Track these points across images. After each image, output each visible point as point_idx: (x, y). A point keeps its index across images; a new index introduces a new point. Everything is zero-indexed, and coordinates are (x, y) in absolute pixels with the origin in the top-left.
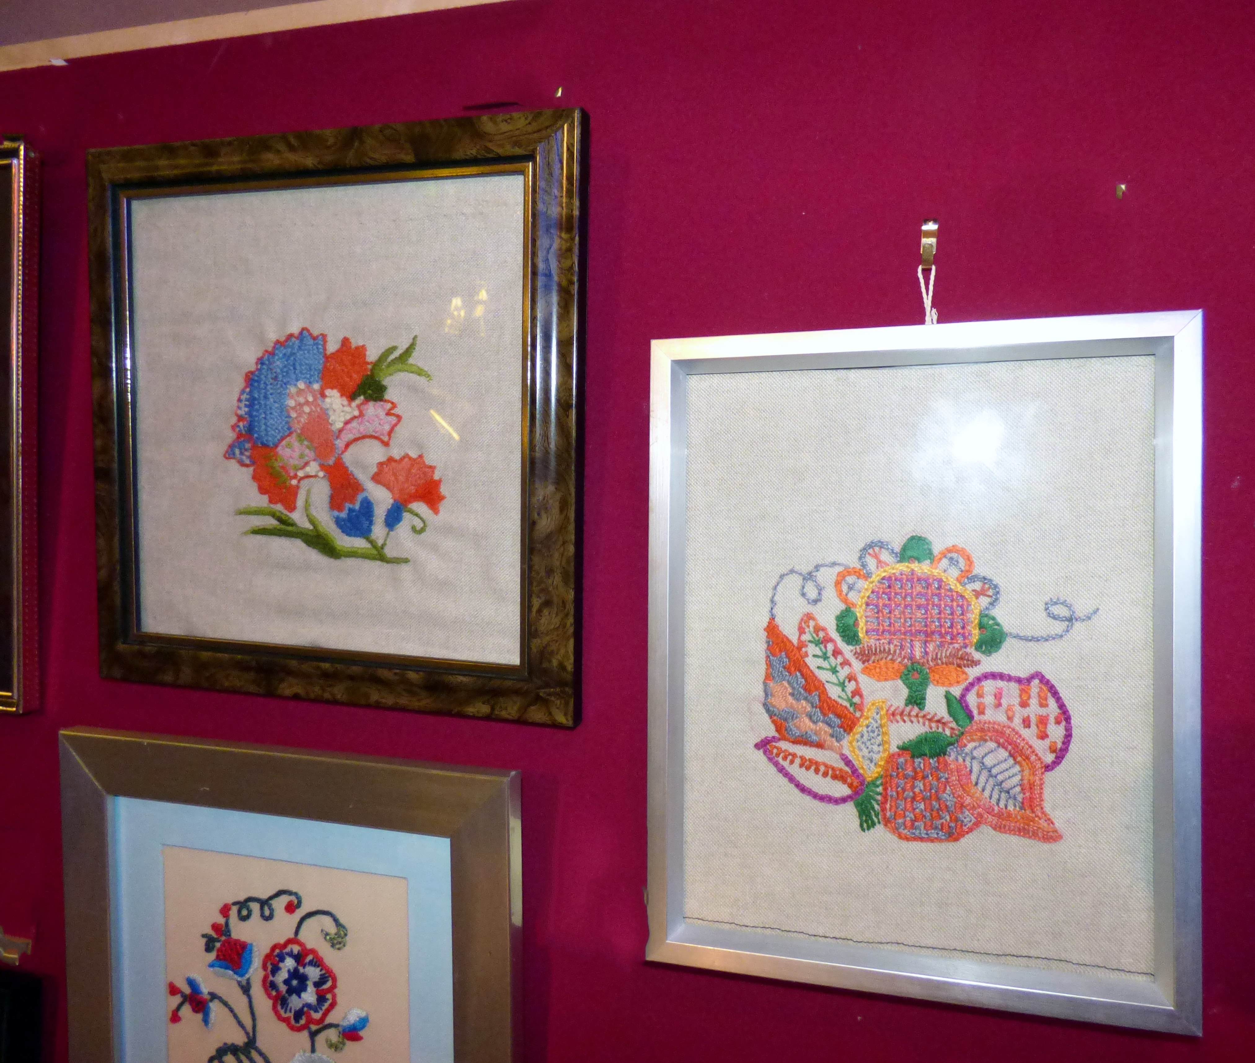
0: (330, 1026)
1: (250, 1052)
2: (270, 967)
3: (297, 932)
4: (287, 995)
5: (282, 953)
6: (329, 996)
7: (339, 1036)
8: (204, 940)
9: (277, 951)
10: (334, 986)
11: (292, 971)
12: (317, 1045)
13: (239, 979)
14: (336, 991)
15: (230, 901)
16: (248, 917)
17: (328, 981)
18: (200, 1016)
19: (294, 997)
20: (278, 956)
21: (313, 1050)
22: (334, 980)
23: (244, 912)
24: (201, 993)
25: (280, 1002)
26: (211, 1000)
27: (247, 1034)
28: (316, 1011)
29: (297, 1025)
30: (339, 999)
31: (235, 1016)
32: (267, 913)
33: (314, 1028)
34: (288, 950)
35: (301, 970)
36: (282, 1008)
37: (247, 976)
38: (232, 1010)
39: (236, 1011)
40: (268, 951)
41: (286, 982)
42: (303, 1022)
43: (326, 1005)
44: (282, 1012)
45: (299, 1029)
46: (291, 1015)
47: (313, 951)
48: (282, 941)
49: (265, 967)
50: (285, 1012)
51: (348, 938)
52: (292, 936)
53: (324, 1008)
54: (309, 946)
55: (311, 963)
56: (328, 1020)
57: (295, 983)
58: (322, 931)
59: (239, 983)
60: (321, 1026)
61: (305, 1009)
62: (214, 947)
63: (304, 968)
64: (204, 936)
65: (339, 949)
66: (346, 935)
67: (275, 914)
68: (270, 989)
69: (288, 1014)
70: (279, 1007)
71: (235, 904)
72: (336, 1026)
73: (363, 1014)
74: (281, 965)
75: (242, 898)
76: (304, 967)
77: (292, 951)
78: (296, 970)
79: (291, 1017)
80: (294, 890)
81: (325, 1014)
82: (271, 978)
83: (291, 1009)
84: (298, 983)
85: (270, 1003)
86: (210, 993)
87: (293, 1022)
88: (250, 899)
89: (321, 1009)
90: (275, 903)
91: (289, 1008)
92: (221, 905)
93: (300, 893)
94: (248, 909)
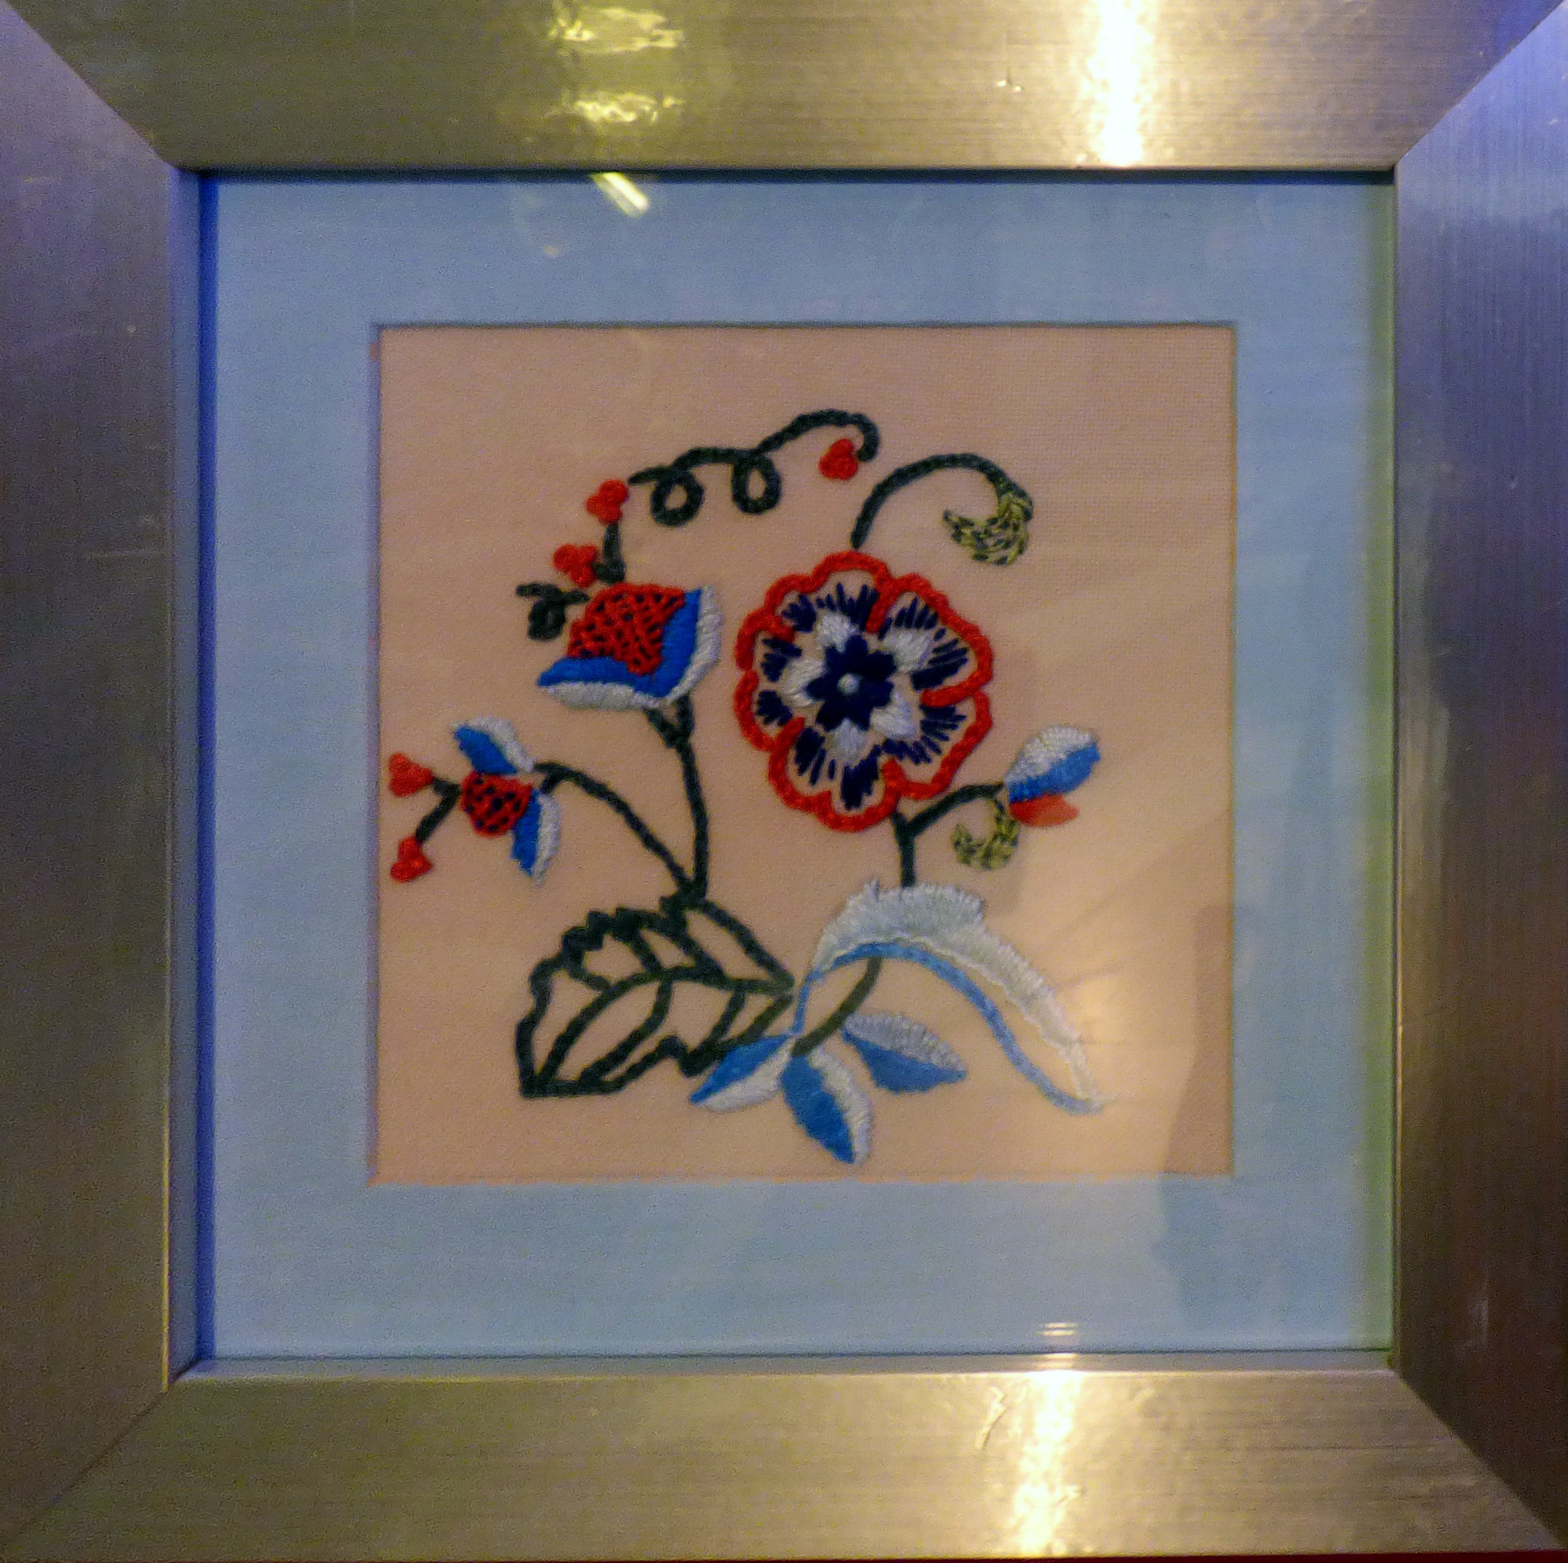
0: (970, 793)
1: (683, 924)
2: (761, 651)
3: (859, 535)
4: (819, 729)
5: (807, 604)
6: (967, 708)
7: (998, 820)
8: (526, 605)
9: (791, 598)
10: (985, 673)
11: (841, 649)
12: (921, 863)
13: (653, 703)
14: (989, 690)
15: (622, 473)
16: (689, 512)
17: (964, 661)
18: (504, 843)
19: (847, 729)
20: (793, 611)
21: (908, 879)
22: (986, 656)
23: (677, 499)
24: (510, 768)
25: (792, 754)
26: (549, 786)
27: (675, 870)
28: (919, 756)
29: (854, 812)
30: (998, 712)
31: (636, 824)
32: (756, 486)
33: (910, 808)
34: (828, 590)
35: (873, 643)
36: (801, 771)
37: (678, 691)
38: (621, 806)
39: (637, 808)
40: (756, 600)
41: (814, 688)
42: (874, 798)
43: (956, 736)
44: (802, 784)
45: (860, 825)
46: (834, 786)
47: (913, 582)
48: (806, 568)
49: (744, 657)
50: (814, 780)
51: (1033, 527)
52: (843, 546)
53: (946, 748)
54: (899, 569)
55: (908, 620)
56: (965, 777)
57: (848, 683)
58: (946, 516)
59: (653, 716)
60: (941, 797)
61: (883, 760)
62: (561, 620)
63: (881, 637)
64: (522, 591)
65: (1002, 561)
66: (1028, 515)
67: (787, 488)
68: (759, 720)
69: (825, 785)
70: (792, 768)
71: (637, 479)
72: (988, 791)
73: (1082, 740)
74: (802, 640)
75: (666, 456)
76: (881, 634)
77: (840, 588)
78: (855, 644)
79: (829, 793)
80: (851, 408)
81: (953, 763)
82: (765, 685)
83: (833, 764)
84: (862, 685)
85: (760, 761)
86: (540, 767)
87: (838, 804)
88: (696, 456)
89: (938, 751)
90: (780, 458)
91: (825, 767)
92: (592, 488)
93: (873, 415)
94: (688, 489)
